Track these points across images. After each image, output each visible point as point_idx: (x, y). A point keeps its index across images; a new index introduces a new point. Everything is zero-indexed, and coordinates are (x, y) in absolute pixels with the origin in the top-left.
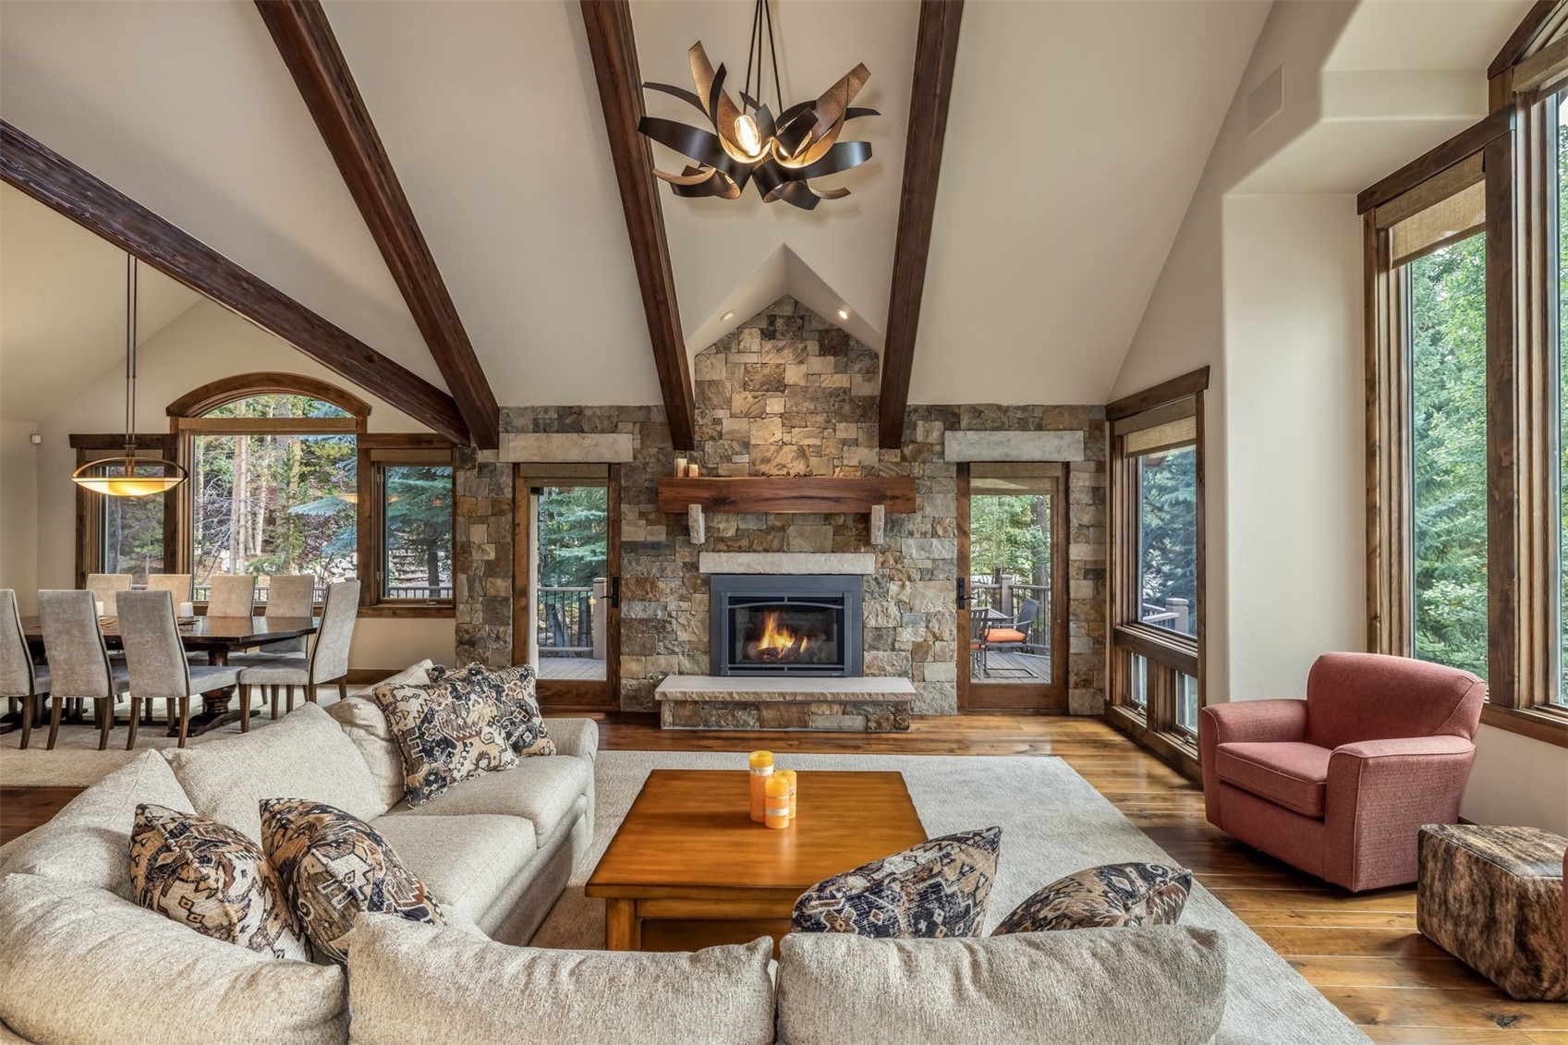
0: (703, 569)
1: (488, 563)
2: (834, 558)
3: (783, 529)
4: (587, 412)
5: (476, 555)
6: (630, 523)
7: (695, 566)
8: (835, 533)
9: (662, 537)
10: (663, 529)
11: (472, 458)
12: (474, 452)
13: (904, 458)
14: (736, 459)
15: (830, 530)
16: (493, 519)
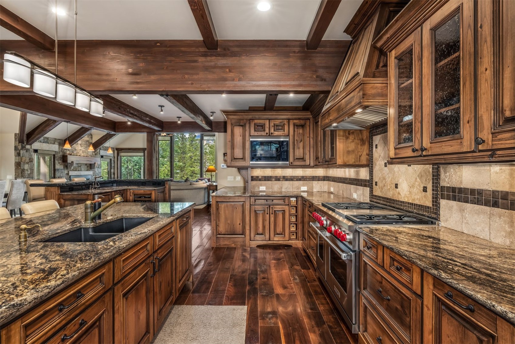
0: (70, 174)
1: (28, 174)
2: (88, 172)
3: (80, 166)
4: (49, 139)
5: (26, 172)
6: (57, 165)
7: (68, 174)
8: (87, 167)
9: (63, 168)
10: (62, 166)
11: (25, 147)
12: (25, 146)
13: (95, 154)
14: (74, 152)
15: (86, 166)
16: (30, 163)
